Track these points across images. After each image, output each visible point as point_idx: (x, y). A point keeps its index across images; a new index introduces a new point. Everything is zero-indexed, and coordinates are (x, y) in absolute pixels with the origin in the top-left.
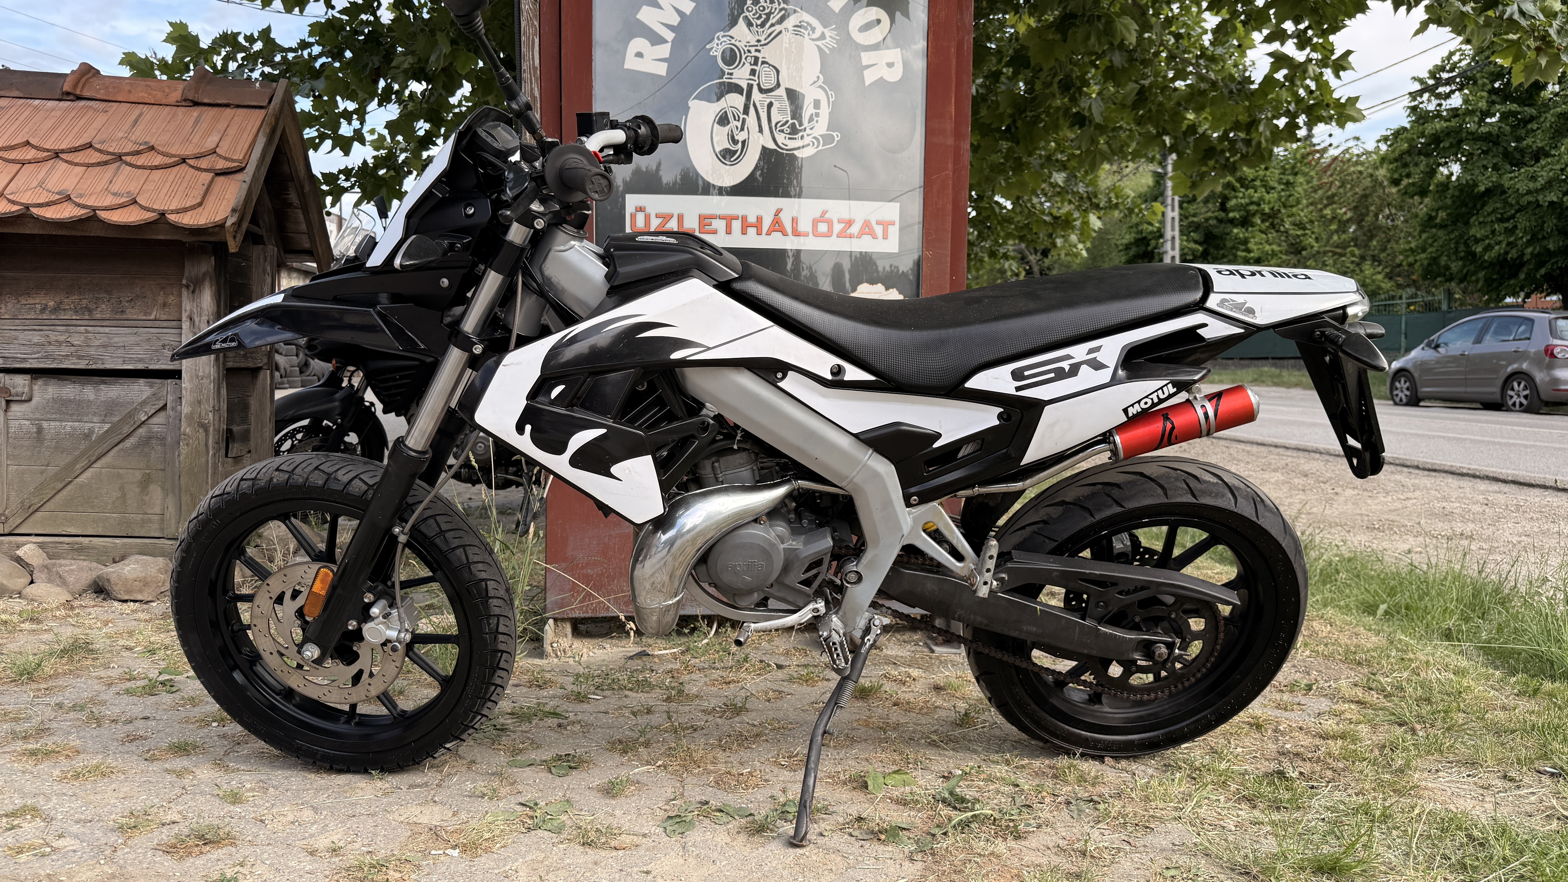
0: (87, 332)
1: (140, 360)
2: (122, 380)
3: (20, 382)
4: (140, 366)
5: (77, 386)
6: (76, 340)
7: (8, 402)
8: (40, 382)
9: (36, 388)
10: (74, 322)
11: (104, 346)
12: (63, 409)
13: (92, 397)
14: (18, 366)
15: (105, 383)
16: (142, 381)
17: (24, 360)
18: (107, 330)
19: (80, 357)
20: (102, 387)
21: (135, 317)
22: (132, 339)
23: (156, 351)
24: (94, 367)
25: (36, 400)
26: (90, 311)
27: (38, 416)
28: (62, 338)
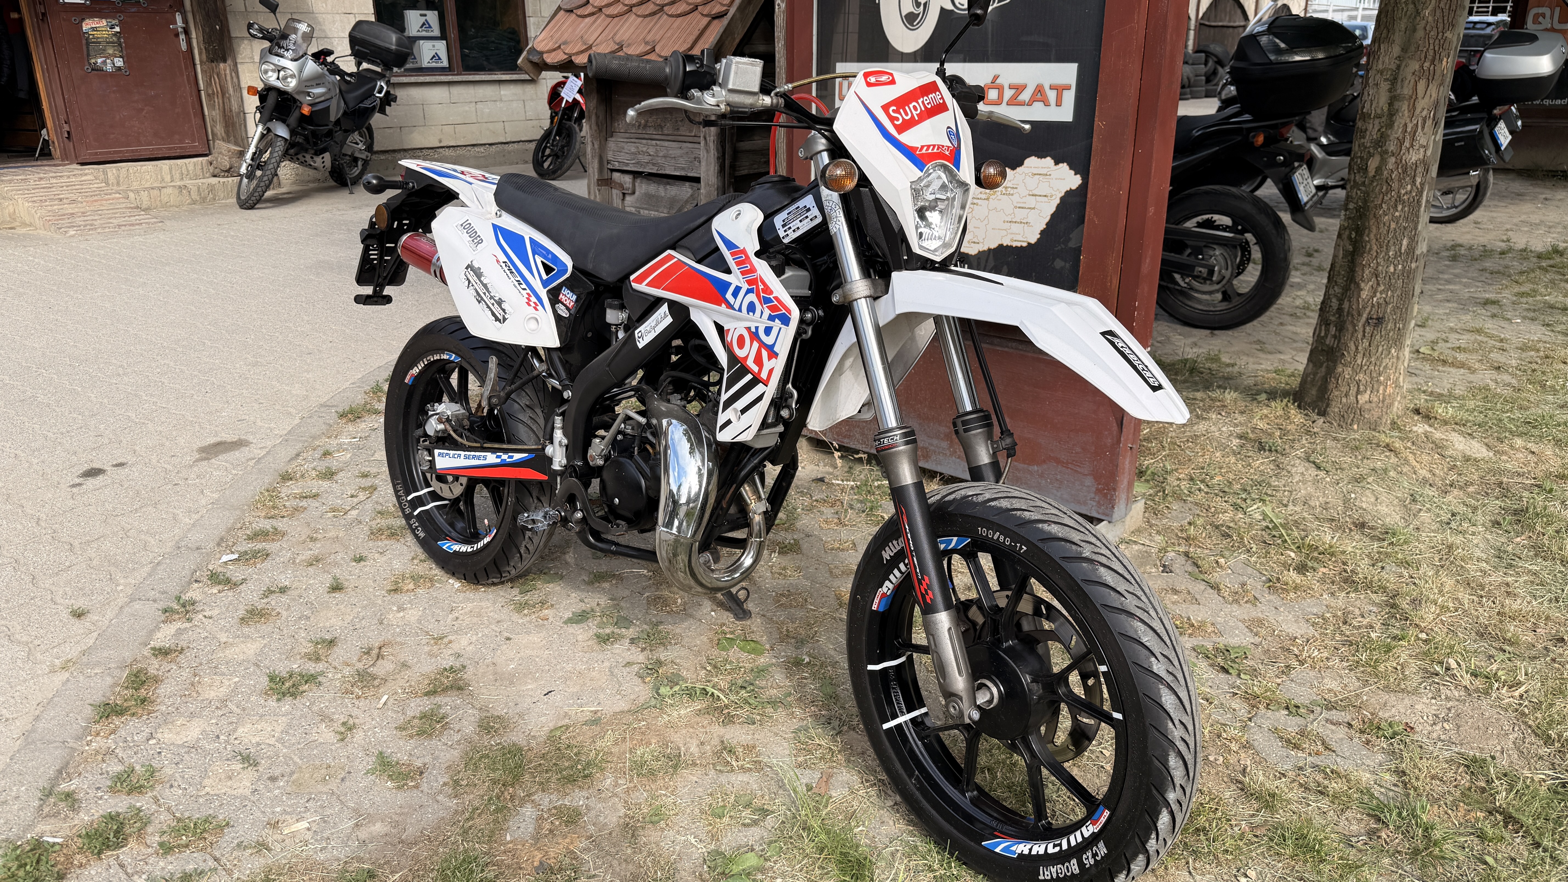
0: (657, 145)
1: (683, 169)
2: (678, 183)
3: (627, 179)
4: (683, 173)
5: (656, 185)
6: (651, 151)
7: (624, 194)
8: (638, 181)
9: (637, 184)
10: (654, 137)
11: (665, 157)
12: (651, 200)
13: (663, 194)
14: (625, 168)
15: (669, 184)
16: (687, 184)
17: (627, 164)
18: (666, 144)
19: (654, 164)
20: (668, 187)
21: (684, 133)
22: (678, 152)
23: (691, 162)
24: (660, 172)
25: (637, 193)
26: (662, 128)
27: (638, 205)
28: (644, 149)
